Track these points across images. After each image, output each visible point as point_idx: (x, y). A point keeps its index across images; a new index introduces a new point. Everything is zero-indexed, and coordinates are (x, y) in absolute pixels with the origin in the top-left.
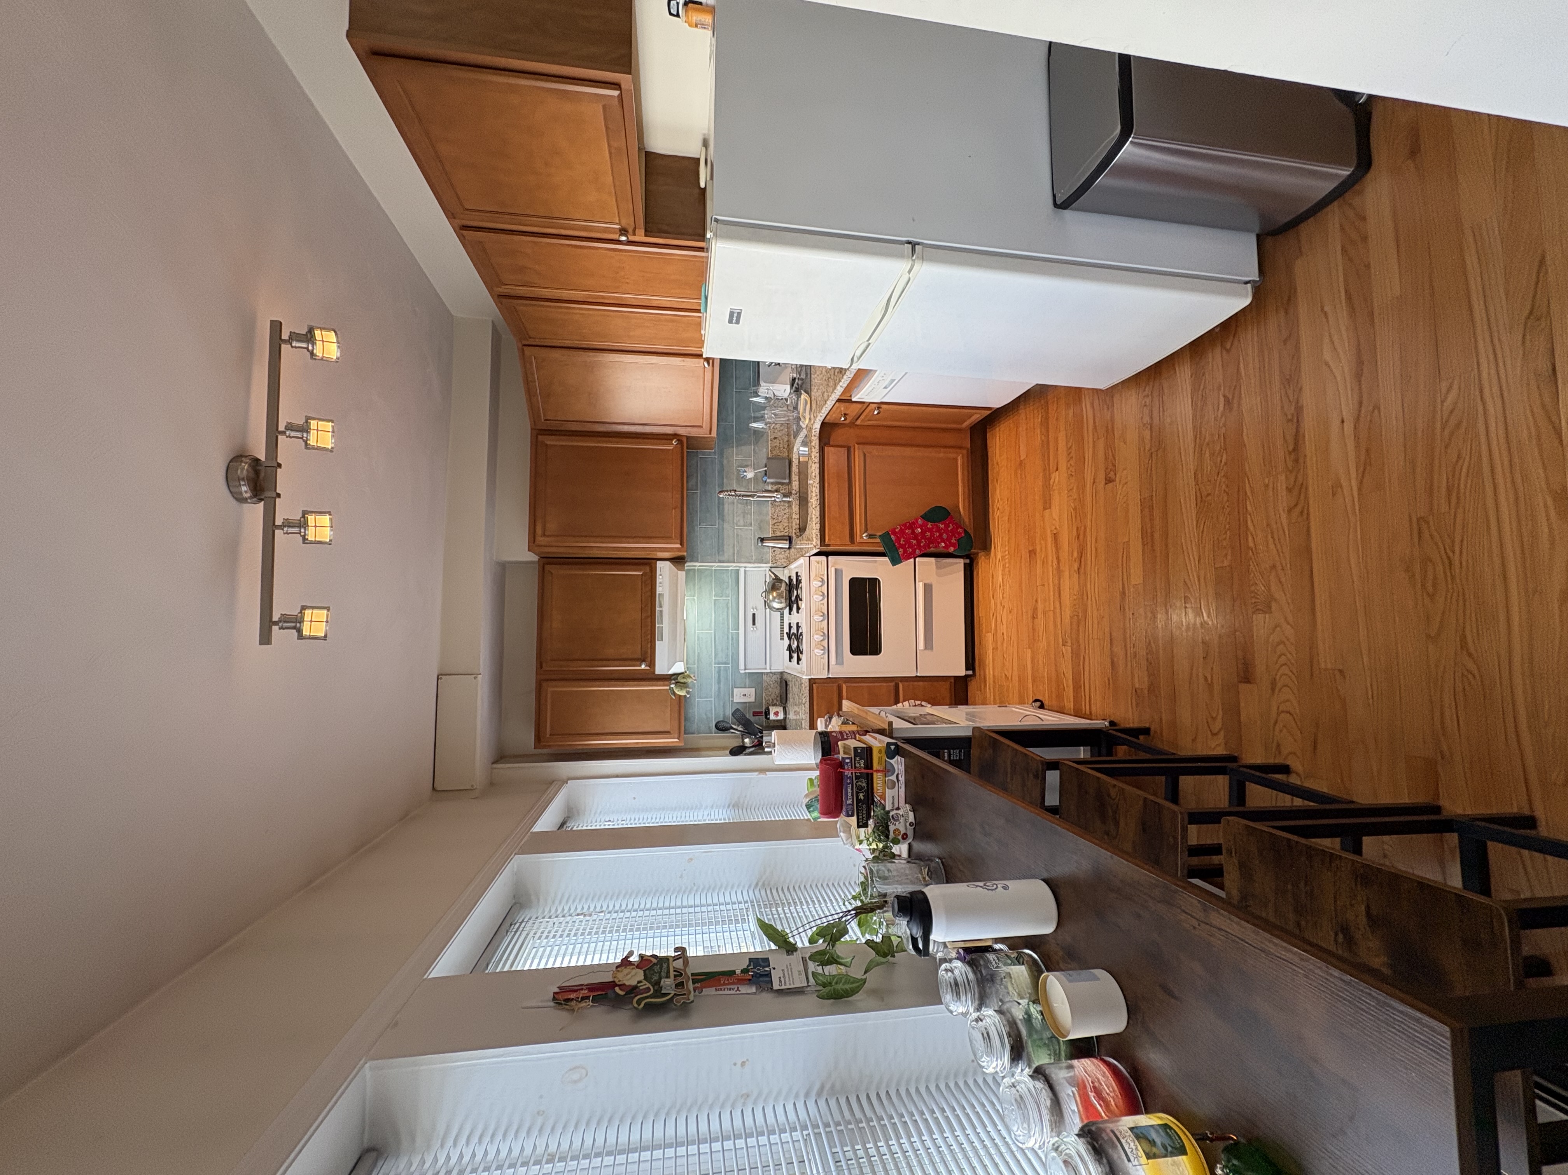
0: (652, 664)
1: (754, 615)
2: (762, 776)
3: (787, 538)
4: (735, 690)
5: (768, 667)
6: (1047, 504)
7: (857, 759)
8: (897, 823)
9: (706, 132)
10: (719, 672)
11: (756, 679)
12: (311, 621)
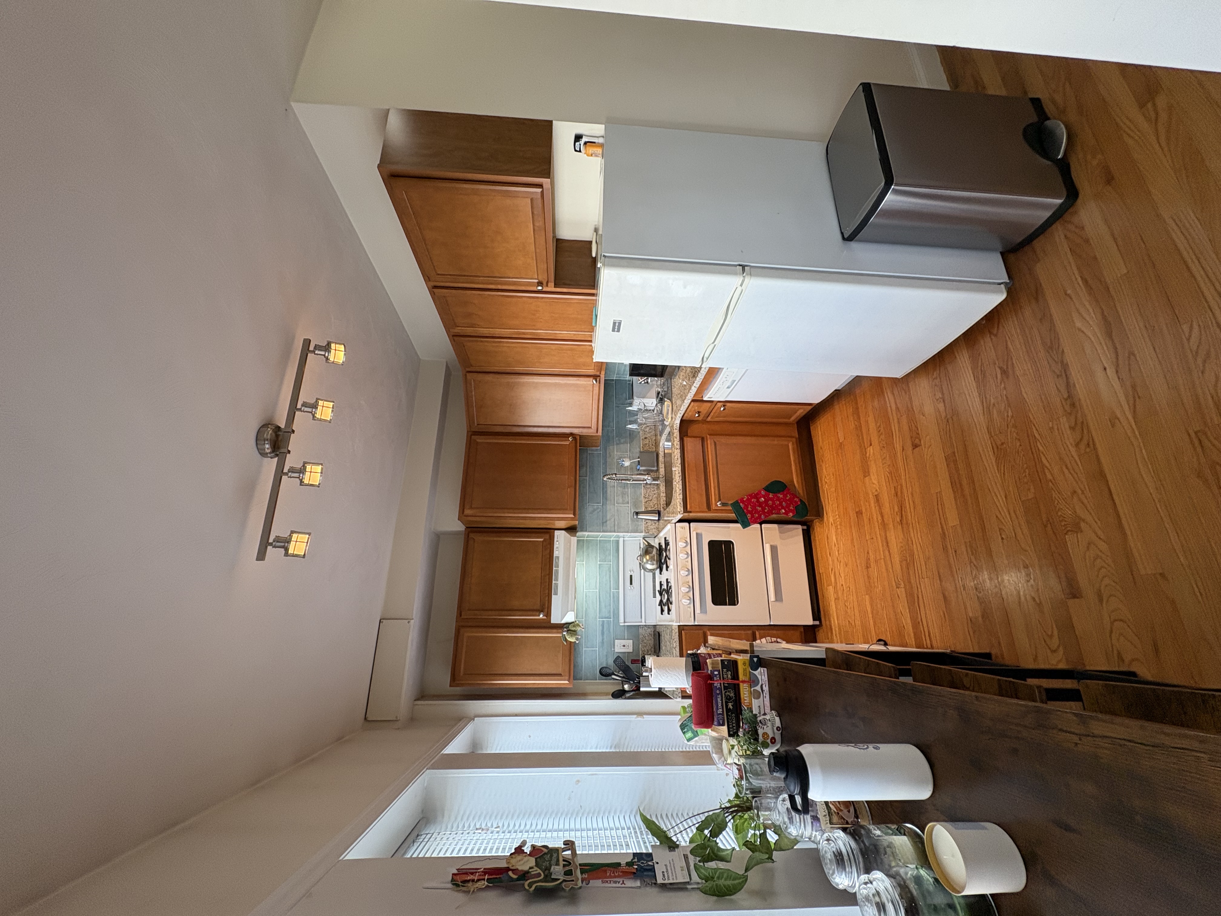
0: (548, 614)
1: (631, 576)
2: (639, 719)
3: (657, 511)
4: (616, 641)
5: (643, 621)
6: (866, 473)
7: (725, 670)
8: (765, 727)
9: (596, 223)
10: (603, 626)
11: (633, 631)
12: (296, 541)
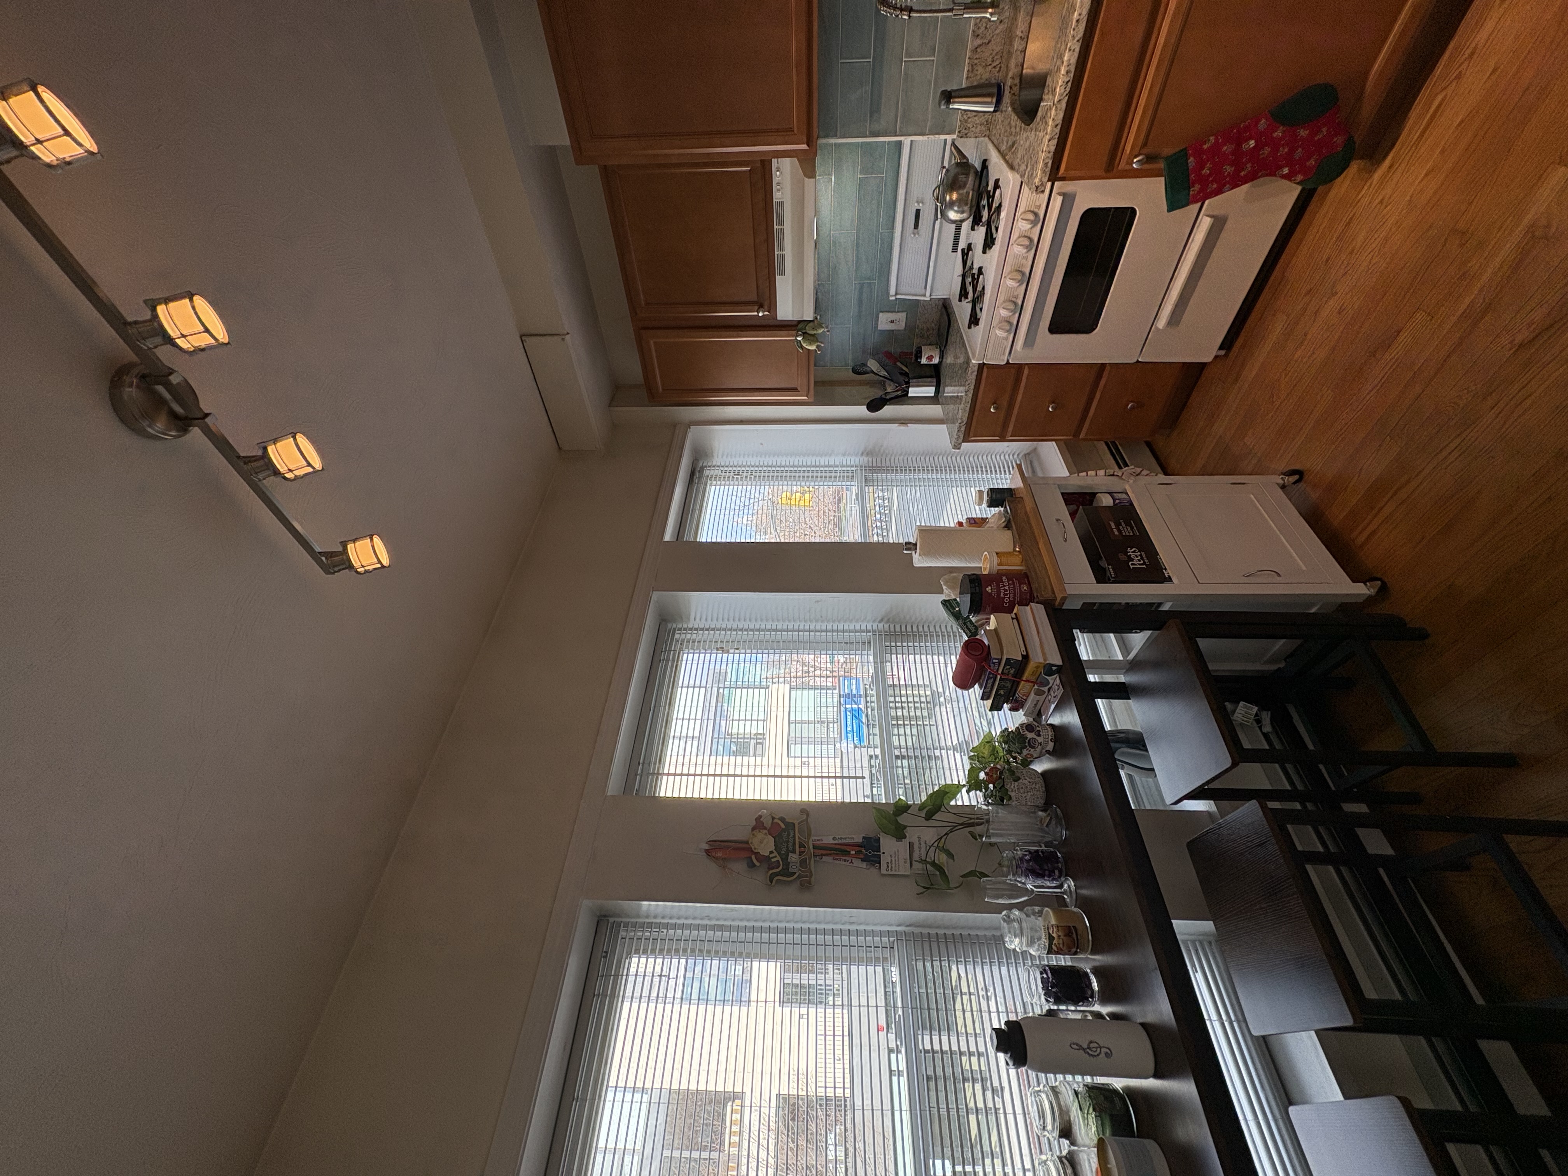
1: (918, 212)
2: (902, 427)
3: (995, 90)
4: (881, 315)
5: (928, 294)
10: (861, 285)
11: (912, 307)
